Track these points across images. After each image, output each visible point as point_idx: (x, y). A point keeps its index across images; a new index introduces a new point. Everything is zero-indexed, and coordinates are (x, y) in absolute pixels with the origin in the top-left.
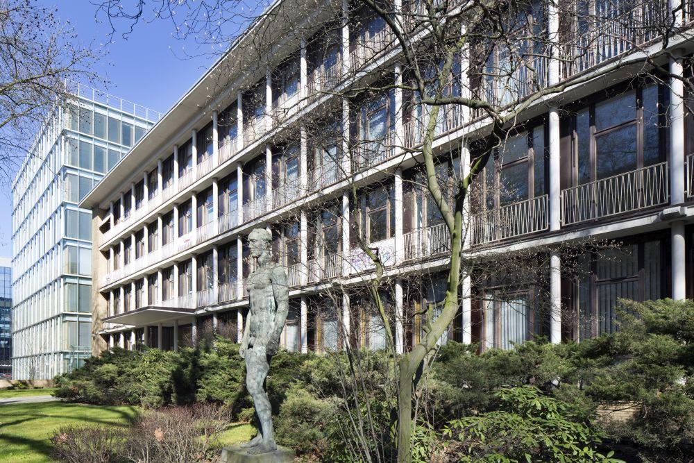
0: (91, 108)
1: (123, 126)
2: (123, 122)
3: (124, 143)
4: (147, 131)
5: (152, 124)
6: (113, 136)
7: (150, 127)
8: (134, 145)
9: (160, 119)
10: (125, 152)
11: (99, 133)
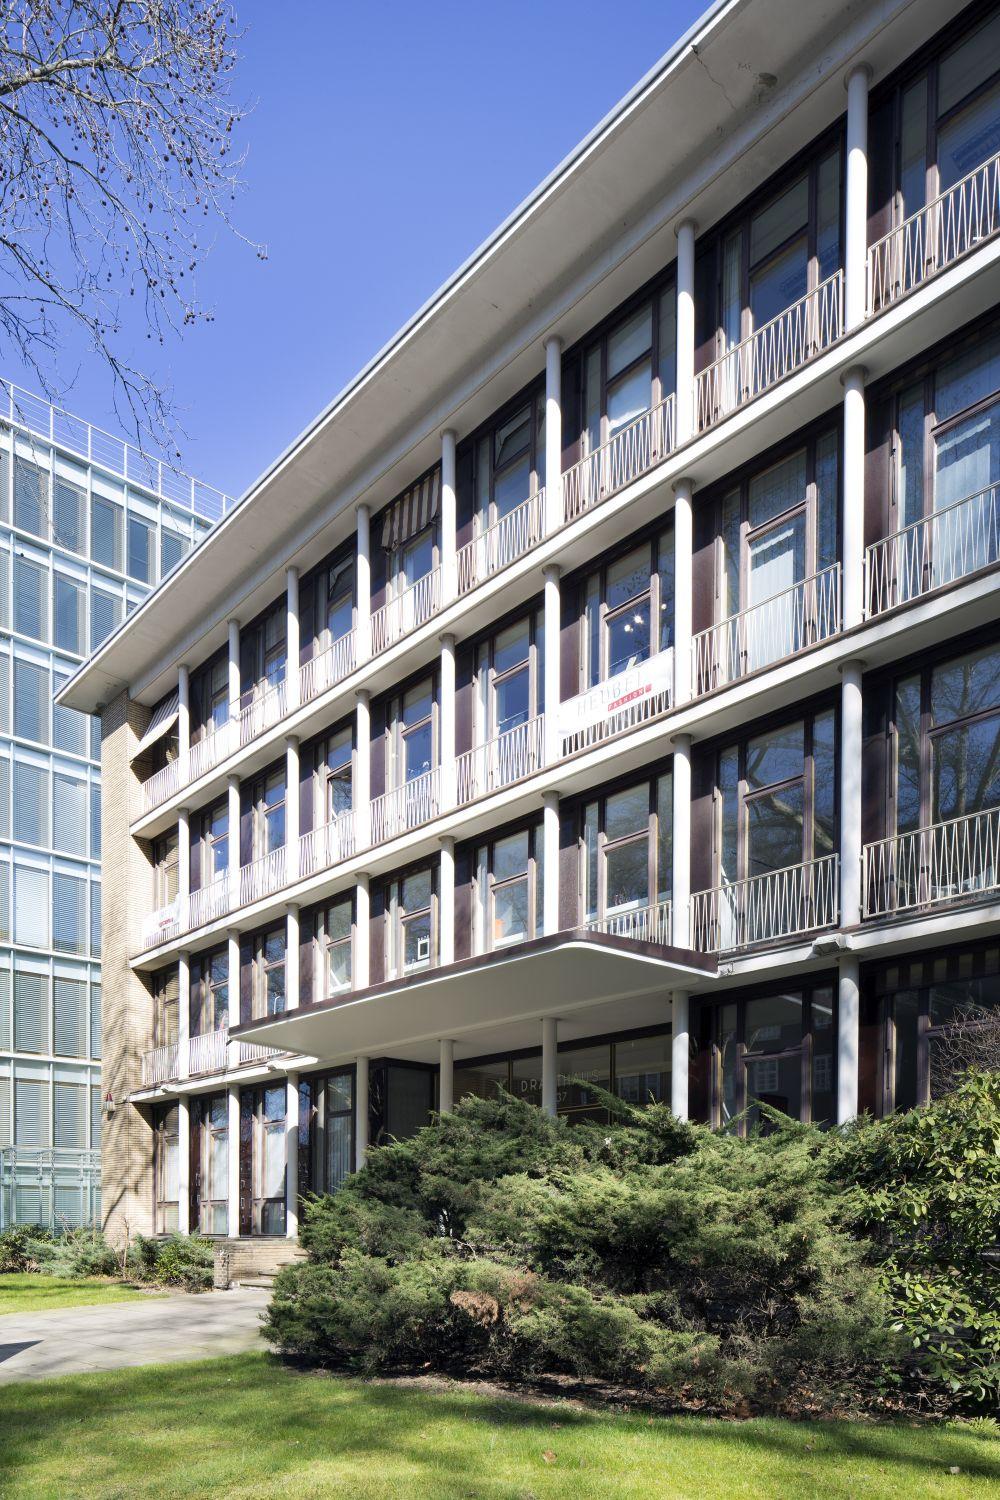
0: (44, 461)
1: (131, 523)
2: (130, 512)
3: (132, 572)
4: (192, 547)
5: (207, 526)
6: (104, 548)
7: (200, 535)
8: (159, 581)
9: (225, 514)
10: (138, 600)
11: (68, 536)
